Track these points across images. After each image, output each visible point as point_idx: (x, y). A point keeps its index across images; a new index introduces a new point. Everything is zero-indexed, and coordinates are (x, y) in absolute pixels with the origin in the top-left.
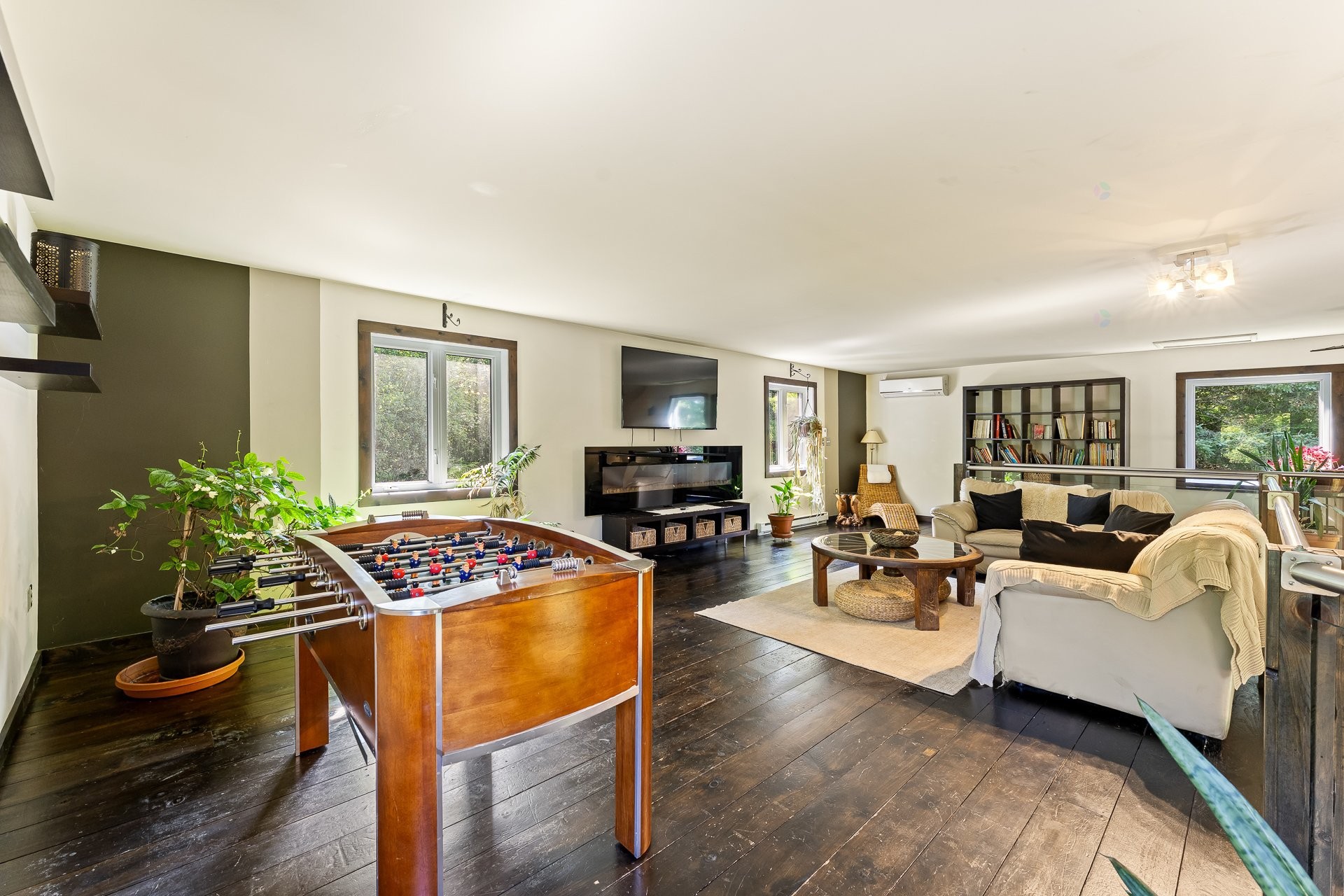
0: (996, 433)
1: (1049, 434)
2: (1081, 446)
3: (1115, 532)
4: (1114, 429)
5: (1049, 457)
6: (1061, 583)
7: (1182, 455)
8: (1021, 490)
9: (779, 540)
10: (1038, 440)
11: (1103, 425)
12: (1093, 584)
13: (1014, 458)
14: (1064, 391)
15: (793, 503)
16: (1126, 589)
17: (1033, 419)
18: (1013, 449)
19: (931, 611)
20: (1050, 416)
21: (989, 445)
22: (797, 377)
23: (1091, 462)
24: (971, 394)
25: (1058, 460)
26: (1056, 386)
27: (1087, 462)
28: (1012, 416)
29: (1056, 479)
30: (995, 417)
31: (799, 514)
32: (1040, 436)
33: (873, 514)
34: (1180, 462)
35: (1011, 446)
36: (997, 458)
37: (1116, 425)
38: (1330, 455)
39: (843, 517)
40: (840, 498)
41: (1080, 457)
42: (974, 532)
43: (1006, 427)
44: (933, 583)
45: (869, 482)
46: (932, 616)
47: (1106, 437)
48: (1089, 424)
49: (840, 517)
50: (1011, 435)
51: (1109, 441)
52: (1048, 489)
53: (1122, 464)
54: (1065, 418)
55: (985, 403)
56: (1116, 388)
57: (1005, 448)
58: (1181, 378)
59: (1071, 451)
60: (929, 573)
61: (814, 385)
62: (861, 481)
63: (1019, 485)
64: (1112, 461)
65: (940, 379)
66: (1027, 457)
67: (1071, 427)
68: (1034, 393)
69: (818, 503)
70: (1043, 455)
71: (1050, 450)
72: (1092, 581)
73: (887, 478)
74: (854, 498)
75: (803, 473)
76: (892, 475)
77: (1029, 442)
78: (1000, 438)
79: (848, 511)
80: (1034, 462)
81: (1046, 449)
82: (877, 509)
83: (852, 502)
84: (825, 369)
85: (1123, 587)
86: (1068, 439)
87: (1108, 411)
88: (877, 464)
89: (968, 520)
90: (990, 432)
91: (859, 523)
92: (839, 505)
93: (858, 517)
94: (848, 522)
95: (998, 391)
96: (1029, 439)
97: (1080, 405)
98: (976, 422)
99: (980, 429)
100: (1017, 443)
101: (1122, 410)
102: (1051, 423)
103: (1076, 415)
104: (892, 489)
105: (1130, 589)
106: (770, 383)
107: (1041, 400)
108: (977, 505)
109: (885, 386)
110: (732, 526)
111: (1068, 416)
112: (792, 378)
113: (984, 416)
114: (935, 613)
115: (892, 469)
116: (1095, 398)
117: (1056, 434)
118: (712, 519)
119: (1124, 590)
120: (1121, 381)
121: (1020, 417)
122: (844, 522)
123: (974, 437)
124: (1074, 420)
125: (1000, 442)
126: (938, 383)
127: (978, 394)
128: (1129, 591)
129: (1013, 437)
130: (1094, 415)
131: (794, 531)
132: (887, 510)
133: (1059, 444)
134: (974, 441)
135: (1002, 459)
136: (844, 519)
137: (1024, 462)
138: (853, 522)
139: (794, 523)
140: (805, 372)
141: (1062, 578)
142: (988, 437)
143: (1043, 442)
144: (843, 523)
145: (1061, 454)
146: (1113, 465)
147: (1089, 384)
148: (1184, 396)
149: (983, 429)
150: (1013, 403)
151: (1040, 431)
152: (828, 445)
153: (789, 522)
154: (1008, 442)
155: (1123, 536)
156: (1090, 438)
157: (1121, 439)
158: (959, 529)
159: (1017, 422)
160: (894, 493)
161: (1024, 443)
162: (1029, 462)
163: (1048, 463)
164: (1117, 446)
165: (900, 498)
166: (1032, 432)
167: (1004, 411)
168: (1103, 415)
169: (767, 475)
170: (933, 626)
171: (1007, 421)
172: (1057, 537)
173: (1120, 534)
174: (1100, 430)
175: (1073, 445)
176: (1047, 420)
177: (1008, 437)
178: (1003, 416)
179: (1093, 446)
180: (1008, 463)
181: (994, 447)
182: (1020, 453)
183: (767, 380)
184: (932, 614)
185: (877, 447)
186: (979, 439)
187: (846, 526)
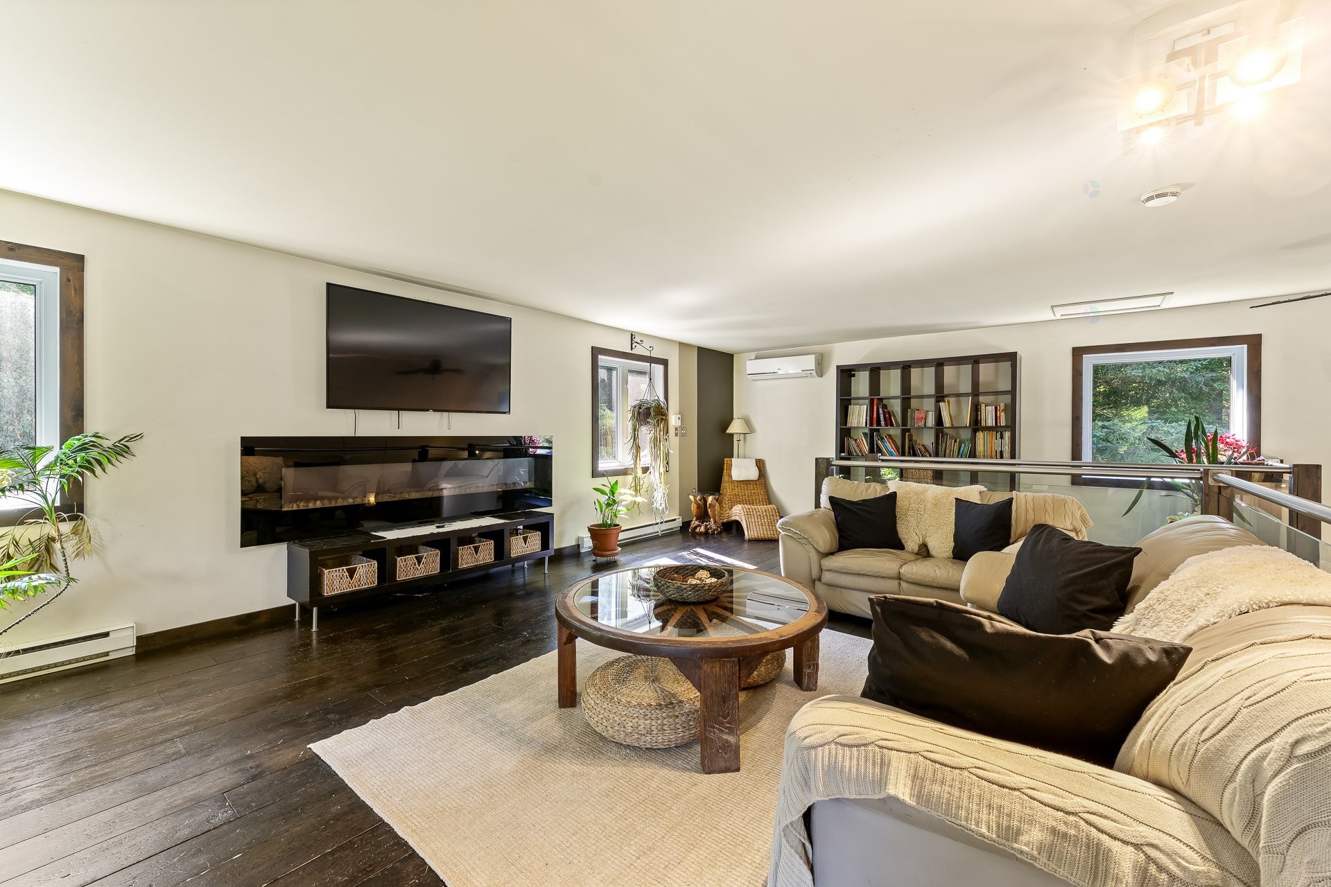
0: (873, 420)
1: (931, 421)
2: (966, 435)
3: (1085, 634)
4: (1003, 414)
5: (931, 448)
6: (963, 813)
7: (1078, 445)
8: (895, 493)
9: (600, 560)
10: (919, 428)
11: (991, 409)
12: (1054, 831)
13: (892, 450)
14: (949, 371)
15: (622, 509)
16: (1161, 868)
17: (914, 403)
18: (892, 439)
19: (725, 737)
20: (933, 400)
21: (865, 434)
22: (638, 350)
23: (977, 454)
24: (846, 374)
25: (941, 452)
26: (939, 364)
27: (973, 454)
28: (891, 400)
29: (938, 477)
30: (872, 401)
31: (629, 524)
32: (921, 424)
33: (733, 518)
34: (1076, 453)
35: (889, 436)
36: (874, 449)
37: (1005, 410)
38: (1245, 444)
39: (697, 523)
40: (695, 499)
41: (966, 448)
42: (832, 554)
43: (884, 412)
44: (729, 683)
45: (734, 479)
46: (726, 746)
47: (994, 424)
48: (976, 408)
49: (695, 523)
50: (889, 423)
51: (996, 429)
52: (930, 492)
53: (1013, 456)
54: (949, 402)
55: (861, 385)
56: (1006, 366)
57: (882, 439)
58: (1078, 353)
59: (955, 441)
60: (722, 666)
61: (664, 362)
62: (725, 478)
63: (894, 485)
64: (1001, 452)
65: (813, 357)
66: (907, 448)
67: (956, 413)
68: (915, 372)
69: (661, 508)
70: (923, 446)
71: (933, 440)
72: (1053, 818)
73: (753, 474)
74: (710, 499)
75: (645, 470)
76: (760, 471)
77: (909, 430)
78: (877, 426)
79: (703, 515)
80: (915, 455)
81: (928, 439)
82: (737, 512)
83: (708, 504)
84: (681, 344)
85: (1148, 857)
86: (953, 427)
87: (997, 393)
88: (745, 458)
89: (825, 537)
90: (866, 420)
91: (717, 530)
92: (694, 507)
93: (715, 522)
94: (702, 529)
95: (875, 370)
96: (909, 427)
97: (966, 387)
98: (851, 407)
99: (856, 416)
100: (895, 432)
101: (1013, 392)
102: (933, 409)
103: (961, 398)
104: (760, 487)
105: (1172, 867)
106: (600, 357)
107: (923, 382)
108: (839, 515)
109: (753, 366)
110: (524, 545)
111: (952, 400)
112: (634, 352)
113: (861, 401)
114: (731, 739)
115: (760, 464)
116: (982, 378)
117: (939, 421)
118: (490, 539)
119: (1153, 869)
120: (1012, 358)
121: (899, 401)
122: (698, 528)
123: (848, 425)
124: (959, 404)
125: (878, 430)
126: (809, 362)
127: (854, 375)
128: (1172, 877)
129: (892, 425)
130: (981, 399)
131: (621, 546)
132: (748, 514)
133: (942, 432)
134: (849, 429)
135: (880, 451)
136: (699, 526)
137: (903, 455)
138: (709, 529)
139: (622, 536)
140: (647, 344)
141: (965, 796)
142: (864, 425)
143: (925, 431)
144: (697, 530)
145: (944, 444)
146: (1002, 457)
147: (975, 361)
148: (1081, 374)
149: (859, 416)
150: (891, 385)
151: (922, 418)
152: (683, 435)
153: (613, 536)
154: (886, 430)
155: (1107, 647)
156: (977, 425)
157: (1012, 426)
158: (813, 550)
159: (896, 406)
160: (760, 491)
161: (904, 432)
162: (909, 455)
163: (930, 456)
164: (1007, 435)
165: (769, 498)
166: (913, 419)
167: (882, 395)
168: (990, 398)
169: (595, 474)
170: (728, 764)
171: (885, 407)
172: (949, 645)
173: (1098, 640)
174: (988, 417)
175: (958, 433)
176: (929, 404)
177: (886, 425)
178: (881, 400)
179: (980, 435)
180: (886, 455)
181: (871, 437)
182: (899, 443)
183: (596, 352)
184: (727, 741)
185: (745, 438)
186: (854, 428)
187: (701, 534)
